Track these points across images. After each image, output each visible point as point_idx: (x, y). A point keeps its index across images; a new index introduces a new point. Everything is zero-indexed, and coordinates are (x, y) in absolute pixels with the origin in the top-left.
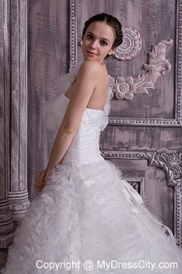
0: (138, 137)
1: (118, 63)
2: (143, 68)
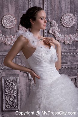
0: (16, 60)
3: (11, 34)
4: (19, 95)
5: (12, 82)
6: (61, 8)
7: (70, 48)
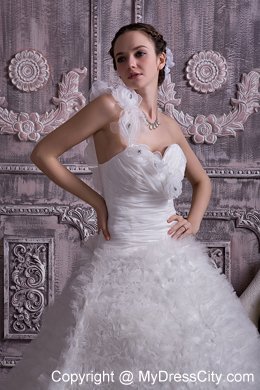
0: (46, 187)
1: (20, 95)
2: (51, 102)
3: (34, 109)
4: (52, 292)
5: (34, 252)
6: (187, 36)
7: (211, 156)
